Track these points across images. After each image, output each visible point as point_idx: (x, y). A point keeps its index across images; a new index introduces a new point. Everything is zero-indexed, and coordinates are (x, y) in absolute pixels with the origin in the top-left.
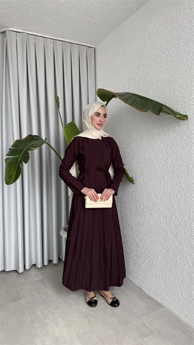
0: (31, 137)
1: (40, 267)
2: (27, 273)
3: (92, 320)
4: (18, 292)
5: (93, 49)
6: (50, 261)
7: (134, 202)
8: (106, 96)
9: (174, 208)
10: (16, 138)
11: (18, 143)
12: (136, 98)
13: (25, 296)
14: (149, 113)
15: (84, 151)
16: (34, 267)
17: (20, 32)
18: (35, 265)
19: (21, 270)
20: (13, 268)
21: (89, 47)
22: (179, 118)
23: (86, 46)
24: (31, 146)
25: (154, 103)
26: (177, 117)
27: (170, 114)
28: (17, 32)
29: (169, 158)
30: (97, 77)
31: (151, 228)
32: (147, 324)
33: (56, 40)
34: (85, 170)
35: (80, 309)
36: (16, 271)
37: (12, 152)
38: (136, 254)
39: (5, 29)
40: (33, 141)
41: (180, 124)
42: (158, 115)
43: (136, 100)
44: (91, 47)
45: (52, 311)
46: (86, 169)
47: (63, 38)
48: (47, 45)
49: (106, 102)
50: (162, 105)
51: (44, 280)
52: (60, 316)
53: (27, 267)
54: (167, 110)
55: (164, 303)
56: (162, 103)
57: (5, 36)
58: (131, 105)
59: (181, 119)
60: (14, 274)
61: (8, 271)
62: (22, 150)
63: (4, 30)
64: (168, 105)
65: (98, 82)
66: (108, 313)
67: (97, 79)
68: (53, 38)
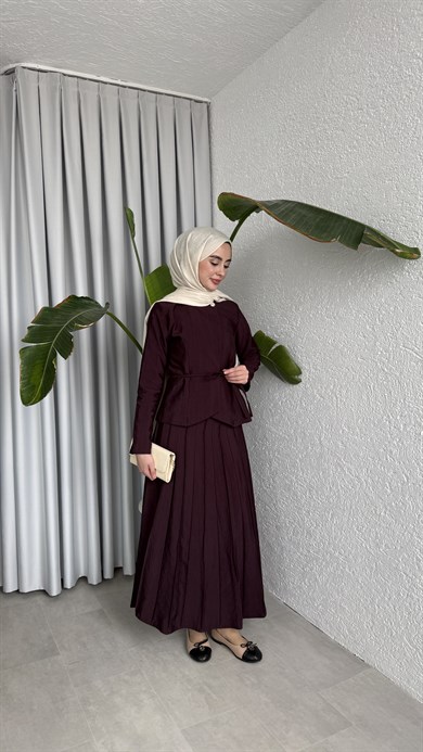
0: (73, 302)
1: (95, 583)
2: (69, 595)
3: (214, 697)
4: (50, 637)
5: (205, 105)
6: (117, 570)
7: (299, 440)
8: (237, 208)
9: (391, 452)
10: (42, 303)
11: (48, 314)
12: (304, 212)
13: (66, 645)
14: (335, 244)
15: (181, 331)
16: (82, 583)
17: (45, 72)
18: (85, 579)
19: (55, 590)
20: (37, 585)
21: (197, 101)
22: (402, 256)
23: (191, 99)
24: (77, 321)
25: (345, 222)
26: (396, 253)
27: (380, 246)
28: (39, 71)
29: (378, 344)
30: (214, 167)
31: (339, 497)
32: (335, 705)
33: (125, 87)
34: (184, 373)
35: (187, 673)
36: (44, 592)
37: (34, 334)
38: (305, 552)
39: (14, 66)
40: (78, 309)
41: (403, 269)
42: (356, 248)
43: (304, 216)
44: (201, 102)
45: (126, 677)
46: (187, 371)
47: (140, 82)
48: (105, 99)
49: (237, 222)
50: (363, 226)
51: (105, 611)
52: (144, 689)
53: (69, 584)
54: (375, 239)
55: (370, 659)
56: (362, 222)
57: (13, 80)
58: (294, 227)
59: (405, 258)
60: (40, 599)
61: (26, 591)
62: (56, 330)
63: (11, 66)
64: (375, 226)
65: (216, 178)
66: (248, 682)
67: (214, 171)
68: (119, 82)
